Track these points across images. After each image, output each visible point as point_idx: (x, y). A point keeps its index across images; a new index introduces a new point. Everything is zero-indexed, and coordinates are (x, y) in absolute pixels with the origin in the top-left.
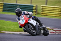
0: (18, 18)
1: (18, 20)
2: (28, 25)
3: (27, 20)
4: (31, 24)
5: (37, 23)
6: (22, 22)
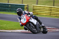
1: (19, 19)
2: (29, 24)
4: (32, 23)
6: (24, 21)
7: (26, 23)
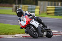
5: (39, 25)
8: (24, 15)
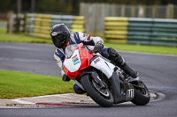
0: (59, 51)
3: (87, 61)
5: (115, 69)
7: (80, 71)
8: (73, 43)
